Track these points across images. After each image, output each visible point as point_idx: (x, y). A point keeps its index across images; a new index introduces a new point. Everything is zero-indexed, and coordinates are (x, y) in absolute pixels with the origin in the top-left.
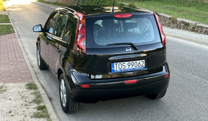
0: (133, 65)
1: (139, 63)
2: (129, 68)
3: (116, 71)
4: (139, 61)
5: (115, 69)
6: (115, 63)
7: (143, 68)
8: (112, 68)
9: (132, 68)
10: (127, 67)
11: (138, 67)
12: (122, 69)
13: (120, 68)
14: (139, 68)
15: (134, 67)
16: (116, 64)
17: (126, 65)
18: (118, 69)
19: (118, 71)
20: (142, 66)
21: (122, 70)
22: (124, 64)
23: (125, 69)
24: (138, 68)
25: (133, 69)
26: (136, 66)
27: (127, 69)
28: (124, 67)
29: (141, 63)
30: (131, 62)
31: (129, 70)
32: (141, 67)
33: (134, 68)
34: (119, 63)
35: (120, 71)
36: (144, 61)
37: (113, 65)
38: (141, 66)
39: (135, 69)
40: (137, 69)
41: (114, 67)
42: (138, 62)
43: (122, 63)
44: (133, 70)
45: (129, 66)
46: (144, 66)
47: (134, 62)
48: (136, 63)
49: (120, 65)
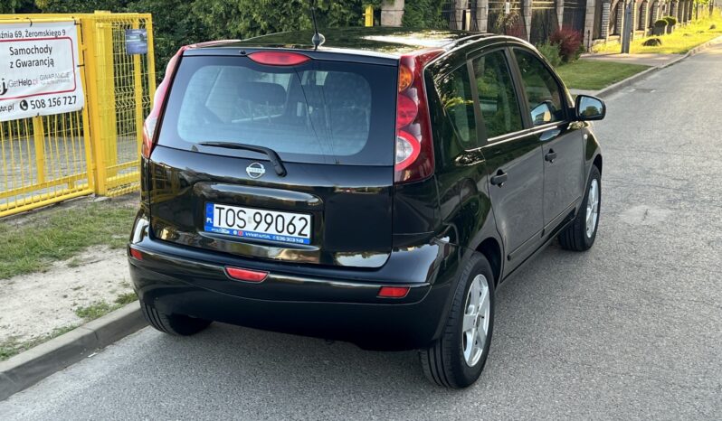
0: (269, 225)
1: (291, 223)
2: (257, 231)
3: (217, 231)
4: (292, 215)
5: (216, 224)
6: (216, 205)
7: (302, 241)
8: (208, 219)
9: (267, 232)
10: (250, 227)
11: (285, 233)
12: (235, 227)
13: (230, 223)
14: (288, 240)
15: (272, 230)
16: (220, 209)
17: (249, 218)
18: (223, 225)
19: (223, 231)
20: (300, 234)
21: (235, 233)
22: (241, 215)
23: (245, 232)
24: (286, 237)
25: (268, 237)
26: (280, 229)
27: (250, 232)
28: (242, 224)
29: (299, 224)
30: (264, 213)
31: (255, 235)
32: (296, 238)
33: (271, 235)
34: (227, 207)
35: (228, 232)
36: (308, 217)
37: (212, 210)
38: (296, 235)
39: (274, 238)
40: (283, 239)
41: (212, 217)
42: (288, 216)
43: (236, 209)
44: (268, 239)
45: (258, 223)
46: (308, 237)
47: (275, 214)
48: (280, 219)
49: (231, 213)
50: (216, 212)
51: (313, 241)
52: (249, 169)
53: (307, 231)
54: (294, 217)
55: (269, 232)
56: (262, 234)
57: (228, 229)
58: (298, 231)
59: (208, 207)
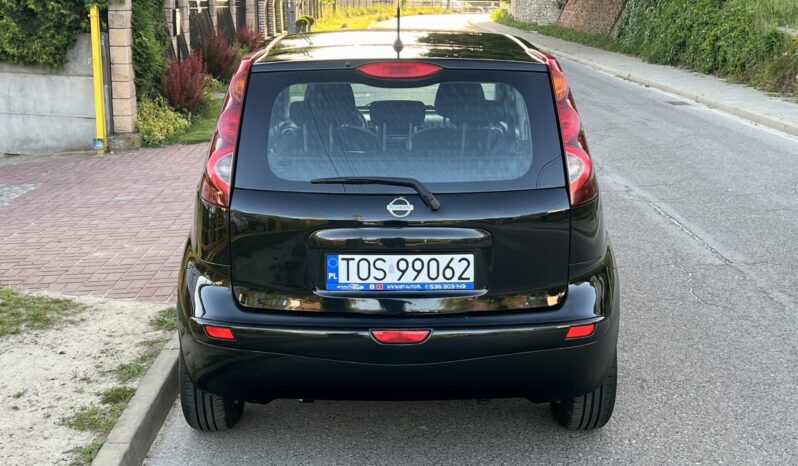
0: (419, 272)
1: (448, 267)
2: (401, 281)
3: (346, 287)
4: (449, 257)
5: (342, 279)
6: (340, 257)
7: (464, 287)
8: (330, 275)
10: (392, 278)
11: (441, 279)
12: (371, 280)
13: (364, 274)
14: (446, 287)
15: (423, 278)
16: (348, 260)
17: (391, 266)
18: (354, 279)
19: (355, 287)
20: (460, 278)
21: (372, 287)
22: (379, 264)
23: (385, 285)
24: (442, 284)
25: (419, 287)
26: (434, 275)
27: (393, 284)
28: (380, 275)
29: (459, 267)
30: (410, 258)
31: (401, 287)
32: (455, 284)
33: (423, 285)
34: (358, 257)
35: (362, 287)
36: (471, 257)
37: (335, 263)
38: (455, 280)
39: (426, 287)
40: (439, 287)
41: (336, 270)
42: (444, 259)
43: (372, 258)
44: (418, 290)
45: (404, 272)
46: (472, 280)
47: (426, 258)
48: (434, 264)
49: (364, 265)
50: (342, 265)
51: (478, 284)
52: (391, 207)
53: (470, 274)
54: (452, 259)
55: (418, 280)
56: (409, 284)
57: (360, 284)
58: (457, 275)
59: (330, 259)
